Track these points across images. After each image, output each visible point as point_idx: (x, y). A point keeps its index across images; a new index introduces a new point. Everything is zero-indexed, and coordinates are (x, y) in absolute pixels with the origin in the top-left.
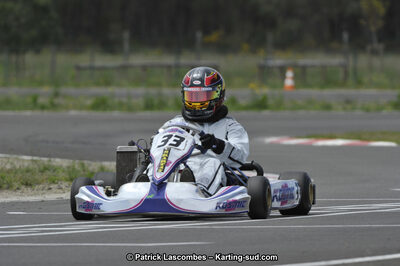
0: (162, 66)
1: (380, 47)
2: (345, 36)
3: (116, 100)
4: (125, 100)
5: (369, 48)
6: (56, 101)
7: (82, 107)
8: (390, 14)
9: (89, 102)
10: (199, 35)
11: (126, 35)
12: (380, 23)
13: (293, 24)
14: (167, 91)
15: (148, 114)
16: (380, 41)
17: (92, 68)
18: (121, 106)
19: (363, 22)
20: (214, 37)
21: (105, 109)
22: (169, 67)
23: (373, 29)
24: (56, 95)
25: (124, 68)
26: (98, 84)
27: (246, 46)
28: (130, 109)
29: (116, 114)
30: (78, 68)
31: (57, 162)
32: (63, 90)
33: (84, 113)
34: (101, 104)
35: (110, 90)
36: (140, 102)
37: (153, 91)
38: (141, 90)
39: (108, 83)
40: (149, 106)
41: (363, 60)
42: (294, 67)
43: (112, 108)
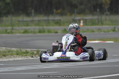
0: (44, 20)
1: (108, 13)
2: (98, 10)
3: (30, 30)
4: (33, 30)
5: (105, 13)
6: (13, 31)
7: (20, 33)
8: (111, 3)
9: (22, 31)
10: (55, 10)
11: (33, 11)
12: (109, 6)
13: (83, 7)
14: (45, 27)
15: (40, 34)
16: (108, 11)
17: (23, 21)
18: (32, 32)
19: (103, 6)
20: (59, 11)
21: (27, 33)
22: (46, 20)
23: (106, 8)
24: (12, 29)
25: (32, 21)
26: (25, 26)
27: (69, 14)
28: (34, 33)
29: (30, 34)
30: (19, 21)
31: (13, 49)
32: (15, 28)
33: (21, 34)
34: (26, 32)
35: (29, 27)
36: (37, 30)
37: (41, 27)
38: (37, 27)
39: (28, 25)
40: (40, 32)
41: (103, 17)
42: (83, 19)
43: (29, 33)
